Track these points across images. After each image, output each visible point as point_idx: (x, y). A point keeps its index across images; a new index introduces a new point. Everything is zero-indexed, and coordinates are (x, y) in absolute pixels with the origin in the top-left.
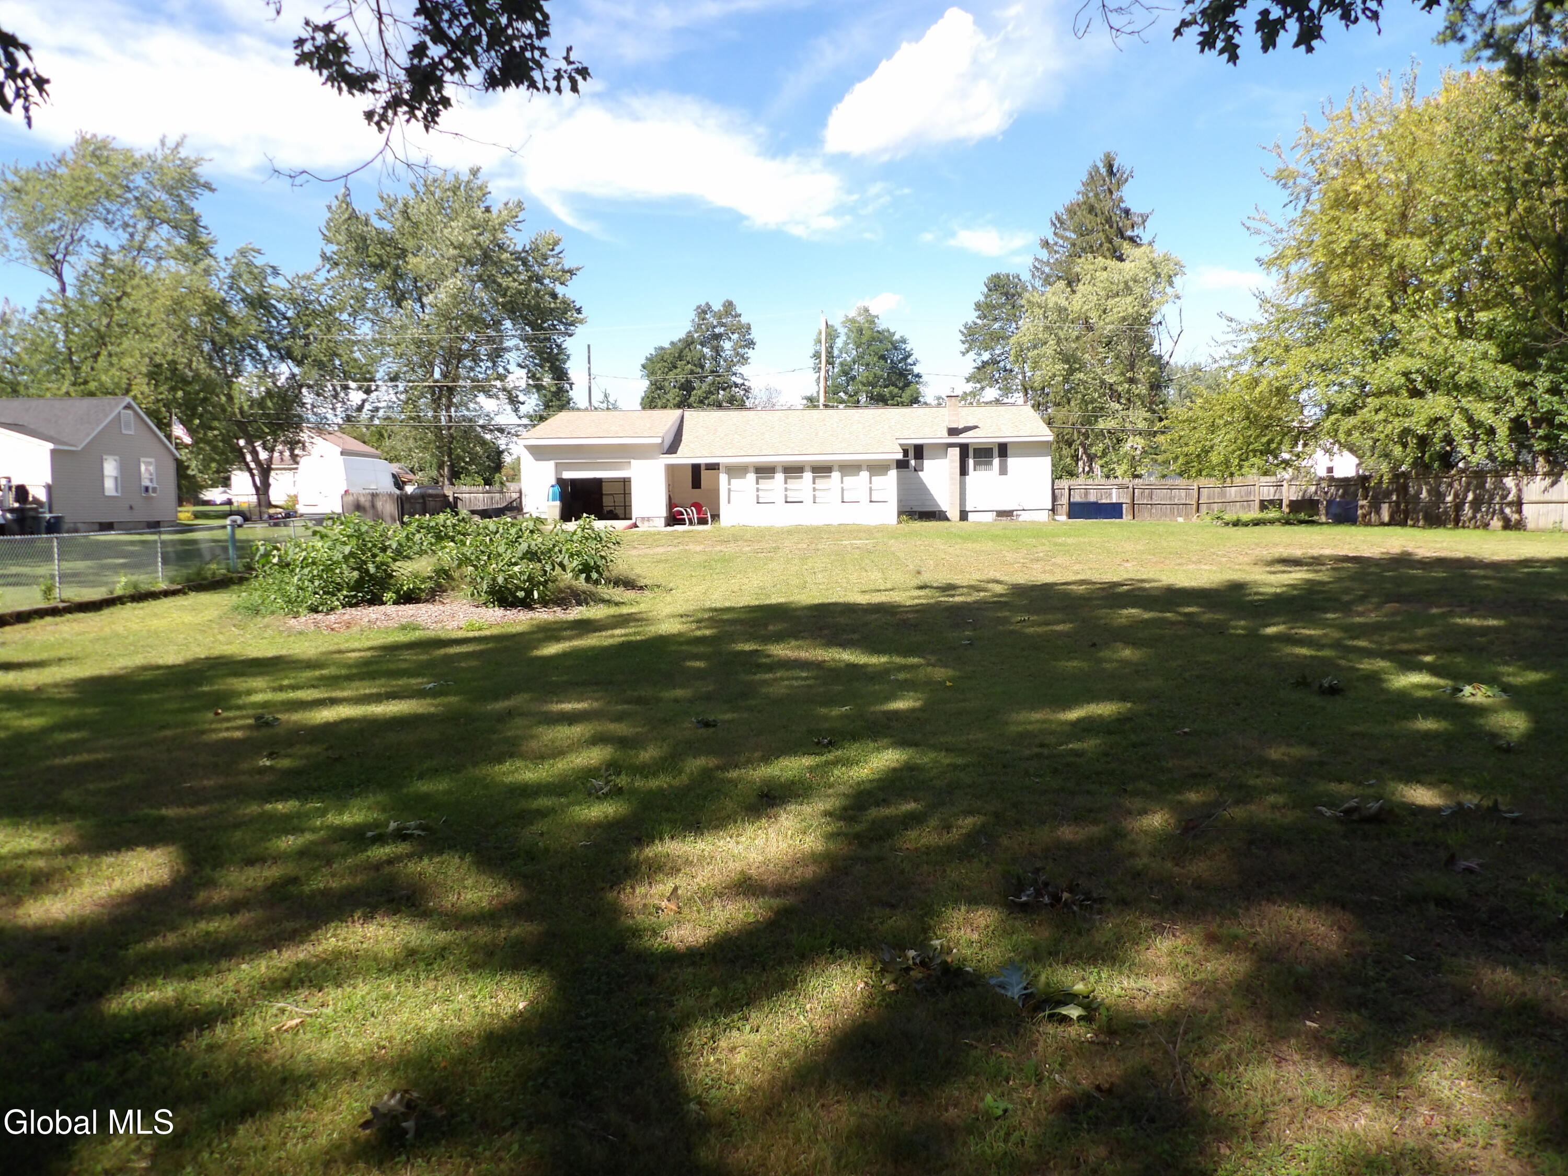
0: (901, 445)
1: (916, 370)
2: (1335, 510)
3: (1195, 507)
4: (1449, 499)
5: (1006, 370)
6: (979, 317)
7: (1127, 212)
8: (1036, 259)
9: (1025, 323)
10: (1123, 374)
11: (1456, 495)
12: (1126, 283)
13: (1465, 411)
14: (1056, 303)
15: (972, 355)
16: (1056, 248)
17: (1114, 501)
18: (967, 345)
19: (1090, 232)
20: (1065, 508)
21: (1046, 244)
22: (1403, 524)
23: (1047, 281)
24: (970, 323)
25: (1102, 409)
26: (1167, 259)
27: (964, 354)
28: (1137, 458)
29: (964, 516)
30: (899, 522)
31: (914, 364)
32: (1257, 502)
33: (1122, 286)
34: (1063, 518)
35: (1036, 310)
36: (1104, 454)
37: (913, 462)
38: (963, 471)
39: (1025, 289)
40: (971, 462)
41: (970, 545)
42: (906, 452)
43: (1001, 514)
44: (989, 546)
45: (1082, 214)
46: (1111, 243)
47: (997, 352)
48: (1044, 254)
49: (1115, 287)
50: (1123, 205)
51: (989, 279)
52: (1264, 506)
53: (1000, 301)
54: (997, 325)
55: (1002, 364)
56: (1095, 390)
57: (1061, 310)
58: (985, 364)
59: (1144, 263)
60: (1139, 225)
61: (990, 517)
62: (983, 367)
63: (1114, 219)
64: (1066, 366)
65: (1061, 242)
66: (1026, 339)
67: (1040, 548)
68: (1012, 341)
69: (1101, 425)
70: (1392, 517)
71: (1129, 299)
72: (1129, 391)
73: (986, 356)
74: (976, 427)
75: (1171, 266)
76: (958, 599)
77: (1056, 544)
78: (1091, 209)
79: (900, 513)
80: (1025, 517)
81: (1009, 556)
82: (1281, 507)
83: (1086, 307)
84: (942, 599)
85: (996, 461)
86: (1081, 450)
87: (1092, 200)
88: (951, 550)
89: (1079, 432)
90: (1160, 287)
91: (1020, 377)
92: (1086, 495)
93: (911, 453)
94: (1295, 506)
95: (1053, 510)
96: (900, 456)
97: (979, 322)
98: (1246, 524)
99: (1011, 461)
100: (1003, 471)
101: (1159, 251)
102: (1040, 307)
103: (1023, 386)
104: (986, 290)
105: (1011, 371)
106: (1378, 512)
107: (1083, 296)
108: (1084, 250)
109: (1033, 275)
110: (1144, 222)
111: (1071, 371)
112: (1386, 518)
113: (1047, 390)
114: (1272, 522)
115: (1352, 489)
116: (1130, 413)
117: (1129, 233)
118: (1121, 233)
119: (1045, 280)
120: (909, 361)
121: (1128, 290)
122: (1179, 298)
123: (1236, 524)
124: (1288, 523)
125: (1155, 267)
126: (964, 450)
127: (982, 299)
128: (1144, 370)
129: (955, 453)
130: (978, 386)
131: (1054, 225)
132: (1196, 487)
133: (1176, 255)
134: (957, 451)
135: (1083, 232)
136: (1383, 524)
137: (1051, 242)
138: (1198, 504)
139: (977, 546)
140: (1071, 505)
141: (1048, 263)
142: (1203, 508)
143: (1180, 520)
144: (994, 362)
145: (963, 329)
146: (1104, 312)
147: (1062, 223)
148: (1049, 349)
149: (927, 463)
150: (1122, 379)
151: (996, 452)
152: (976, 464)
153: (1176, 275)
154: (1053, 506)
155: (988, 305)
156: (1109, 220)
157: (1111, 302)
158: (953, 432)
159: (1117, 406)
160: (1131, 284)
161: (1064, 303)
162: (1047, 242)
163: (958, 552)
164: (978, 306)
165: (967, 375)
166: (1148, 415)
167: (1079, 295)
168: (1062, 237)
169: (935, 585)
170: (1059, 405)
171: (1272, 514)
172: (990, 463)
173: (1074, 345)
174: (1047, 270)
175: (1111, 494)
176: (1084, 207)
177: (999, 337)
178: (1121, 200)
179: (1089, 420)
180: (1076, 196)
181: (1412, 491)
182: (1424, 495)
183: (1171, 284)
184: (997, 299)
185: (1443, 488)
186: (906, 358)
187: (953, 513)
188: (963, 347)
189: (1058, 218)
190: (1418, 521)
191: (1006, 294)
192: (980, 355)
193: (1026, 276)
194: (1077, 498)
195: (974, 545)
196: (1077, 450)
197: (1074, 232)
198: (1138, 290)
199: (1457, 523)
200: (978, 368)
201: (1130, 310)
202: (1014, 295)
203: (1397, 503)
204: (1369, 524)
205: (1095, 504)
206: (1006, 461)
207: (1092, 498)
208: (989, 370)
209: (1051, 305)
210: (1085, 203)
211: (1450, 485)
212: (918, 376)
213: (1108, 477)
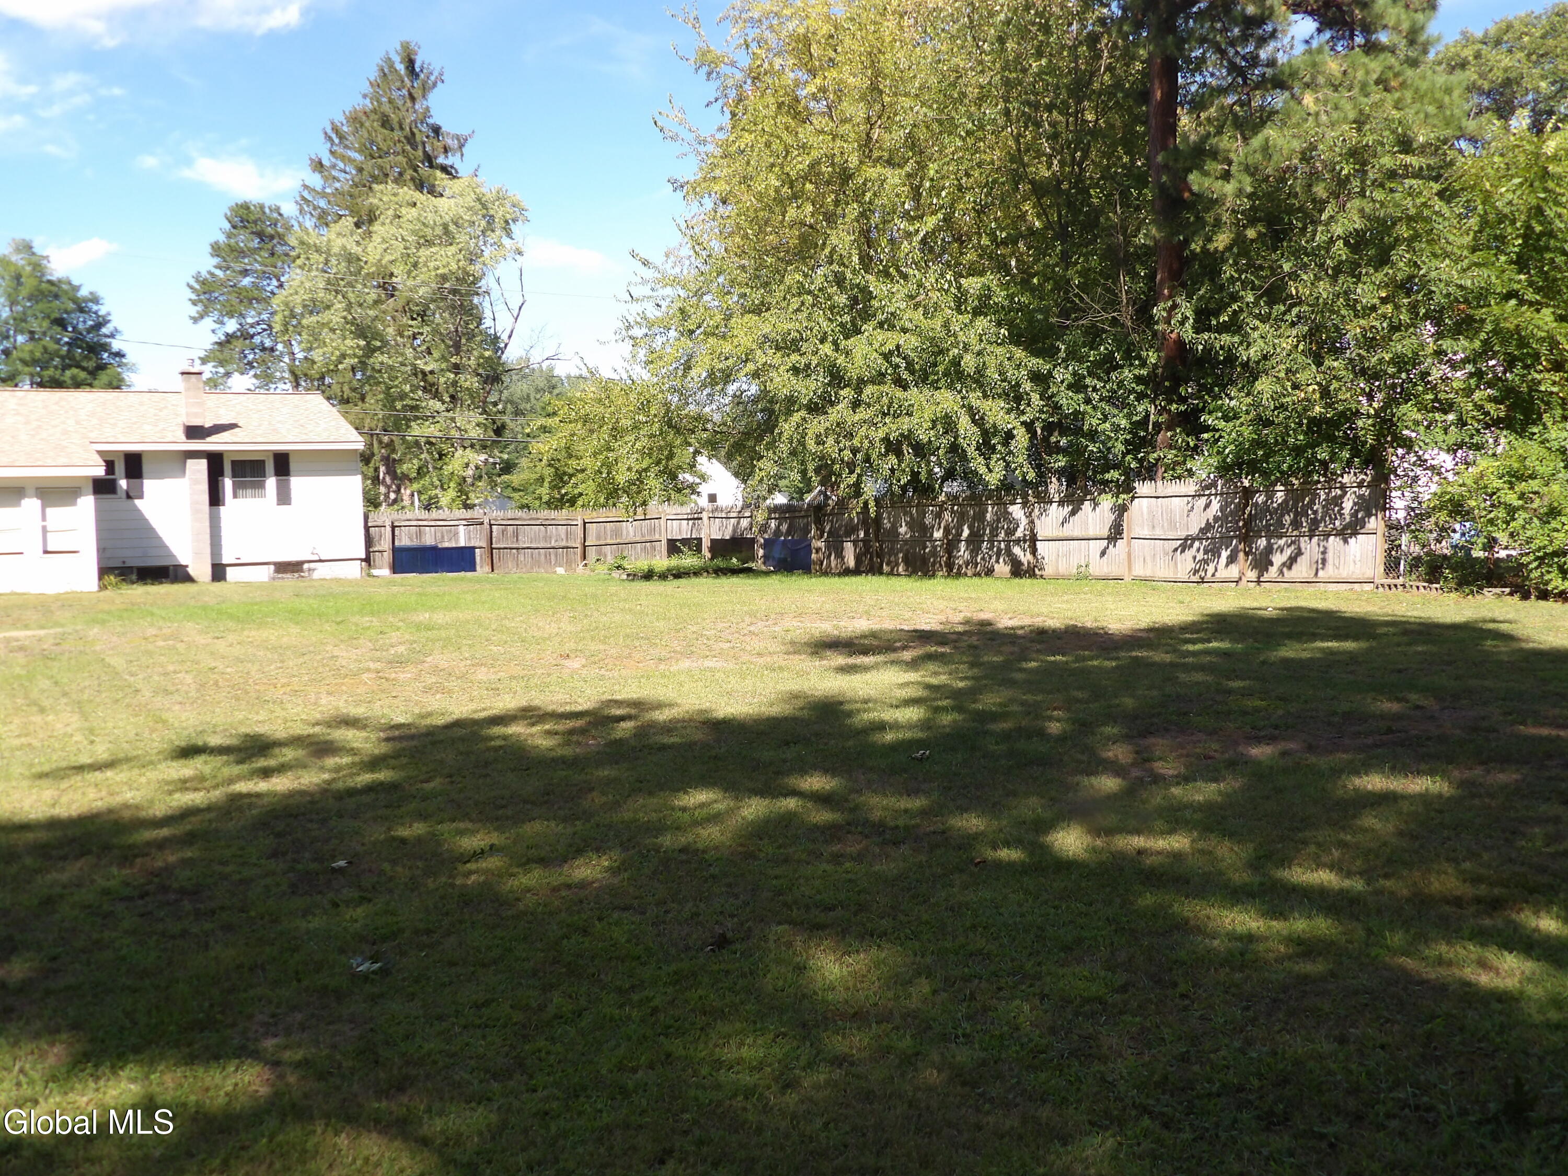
0: (99, 452)
1: (116, 345)
2: (777, 553)
3: (579, 551)
4: (938, 534)
5: (264, 349)
6: (218, 267)
7: (437, 130)
8: (306, 187)
9: (294, 277)
10: (443, 358)
11: (947, 531)
12: (445, 227)
13: (972, 412)
14: (344, 248)
15: (208, 323)
16: (334, 173)
17: (462, 544)
18: (199, 308)
19: (385, 154)
20: (387, 556)
21: (318, 166)
22: (875, 570)
23: (323, 219)
24: (204, 274)
25: (415, 408)
26: (500, 198)
27: (195, 320)
28: (469, 480)
29: (219, 572)
30: (103, 587)
31: (112, 336)
32: (664, 542)
33: (439, 231)
34: (383, 572)
35: (315, 257)
36: (421, 473)
37: (123, 483)
38: (215, 499)
39: (289, 228)
40: (228, 483)
41: (254, 634)
42: (110, 466)
43: (283, 568)
44: (291, 634)
45: (373, 124)
46: (416, 171)
47: (250, 320)
48: (316, 181)
49: (428, 231)
50: (430, 121)
51: (231, 209)
52: (674, 547)
53: (251, 245)
54: (246, 281)
55: (257, 340)
56: (405, 381)
57: (351, 259)
58: (230, 338)
59: (470, 200)
60: (454, 151)
61: (264, 574)
62: (228, 342)
63: (418, 137)
64: (362, 343)
65: (341, 165)
66: (298, 299)
67: (394, 636)
68: (275, 302)
69: (417, 431)
70: (858, 559)
71: (452, 249)
72: (454, 384)
73: (232, 326)
74: (233, 426)
75: (508, 208)
76: (280, 784)
77: (418, 627)
78: (385, 123)
79: (103, 571)
80: (322, 571)
81: (346, 656)
82: (699, 549)
83: (388, 258)
84: (242, 787)
85: (271, 483)
86: (382, 469)
87: (387, 108)
88: (221, 646)
89: (380, 442)
90: (492, 238)
91: (286, 359)
92: (420, 535)
93: (120, 468)
94: (719, 547)
95: (367, 560)
96: (100, 472)
97: (219, 273)
98: (663, 576)
99: (297, 483)
100: (284, 497)
101: (489, 185)
102: (318, 250)
103: (293, 373)
104: (227, 226)
105: (272, 350)
106: (840, 555)
107: (384, 241)
108: (375, 179)
109: (301, 211)
110: (461, 146)
111: (370, 351)
112: (851, 562)
113: (328, 380)
114: (697, 573)
115: (802, 522)
116: (457, 414)
117: (441, 160)
118: (429, 159)
119: (320, 217)
120: (104, 330)
121: (447, 236)
122: (520, 253)
123: (648, 575)
124: (719, 572)
125: (484, 206)
126: (215, 461)
127: (222, 238)
128: (475, 353)
129: (200, 467)
130: (221, 370)
131: (330, 139)
132: (580, 522)
133: (516, 192)
134: (203, 464)
135: (372, 152)
136: (847, 572)
137: (326, 162)
138: (585, 547)
139: (270, 635)
140: (396, 551)
141: (323, 195)
142: (592, 553)
143: (560, 570)
144: (245, 335)
145: (193, 282)
146: (415, 265)
147: (342, 137)
148: (335, 316)
149: (149, 485)
150: (444, 366)
151: (270, 467)
152: (236, 487)
153: (514, 221)
154: (368, 553)
155: (232, 249)
156: (411, 139)
157: (424, 253)
158: (194, 432)
159: (438, 405)
160: (452, 228)
161: (355, 249)
162: (320, 164)
163: (237, 651)
164: (216, 250)
165: (202, 354)
166: (481, 419)
167: (376, 239)
168: (343, 158)
169: (214, 741)
170: (347, 401)
171: (688, 561)
172: (261, 486)
173: (371, 313)
174: (322, 203)
175: (456, 534)
176: (373, 116)
177: (250, 298)
178: (427, 113)
179: (399, 423)
180: (361, 101)
181: (887, 524)
182: (903, 530)
183: (509, 234)
184: (244, 240)
185: (928, 520)
186: (99, 325)
187: (200, 569)
188: (194, 311)
189: (336, 130)
190: (897, 565)
191: (260, 235)
192: (222, 323)
193: (289, 209)
194: (405, 540)
195: (265, 634)
196: (376, 470)
197: (360, 151)
198: (462, 238)
199: (953, 571)
200: (220, 344)
201: (454, 267)
202: (272, 237)
203: (866, 541)
204: (826, 573)
205: (434, 549)
206: (288, 483)
207: (429, 539)
208: (238, 345)
209: (335, 250)
210: (374, 111)
211: (939, 516)
212: (120, 354)
213: (427, 508)
